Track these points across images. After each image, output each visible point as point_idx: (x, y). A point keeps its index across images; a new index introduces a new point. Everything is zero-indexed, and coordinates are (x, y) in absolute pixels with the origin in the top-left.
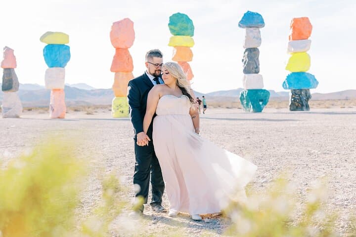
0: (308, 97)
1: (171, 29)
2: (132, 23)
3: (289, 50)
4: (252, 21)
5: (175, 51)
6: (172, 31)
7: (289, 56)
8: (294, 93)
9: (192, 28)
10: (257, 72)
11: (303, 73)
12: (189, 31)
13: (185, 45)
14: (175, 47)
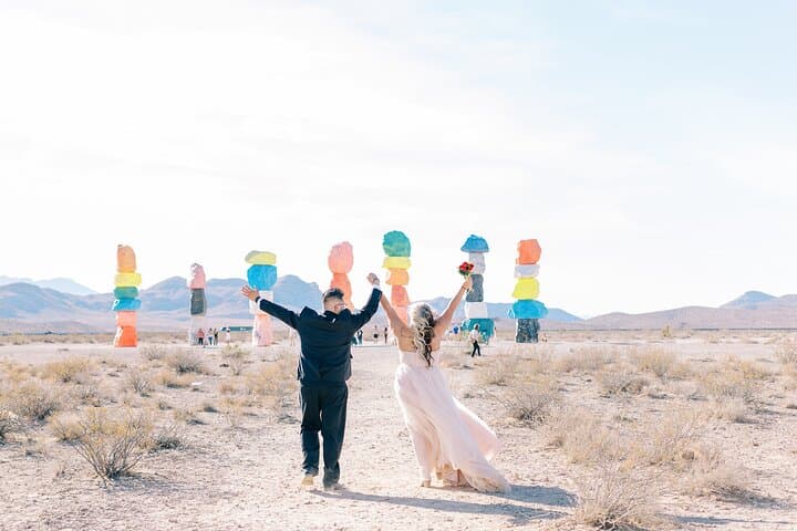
0: (537, 328)
1: (385, 249)
2: (351, 247)
3: (516, 276)
4: (475, 245)
5: (390, 273)
6: (387, 251)
7: (517, 281)
8: (521, 323)
9: (409, 248)
10: (481, 301)
11: (531, 300)
12: (406, 251)
13: (400, 266)
14: (390, 269)
